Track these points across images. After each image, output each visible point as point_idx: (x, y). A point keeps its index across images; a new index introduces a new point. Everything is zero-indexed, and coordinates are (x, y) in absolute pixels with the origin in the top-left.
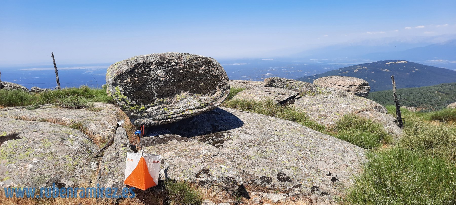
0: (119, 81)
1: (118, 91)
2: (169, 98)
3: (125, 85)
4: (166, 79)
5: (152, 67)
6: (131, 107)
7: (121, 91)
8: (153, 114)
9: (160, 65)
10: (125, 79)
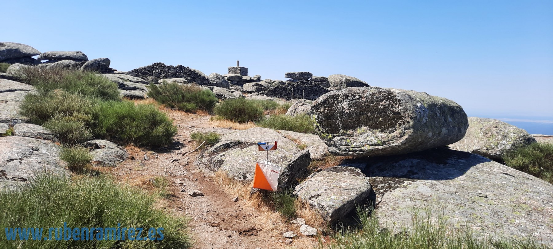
0: (315, 110)
1: (314, 118)
2: (351, 130)
3: (319, 114)
4: (350, 111)
5: (339, 100)
6: (323, 134)
7: (316, 118)
8: (337, 143)
9: (345, 98)
10: (320, 108)
